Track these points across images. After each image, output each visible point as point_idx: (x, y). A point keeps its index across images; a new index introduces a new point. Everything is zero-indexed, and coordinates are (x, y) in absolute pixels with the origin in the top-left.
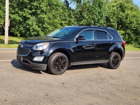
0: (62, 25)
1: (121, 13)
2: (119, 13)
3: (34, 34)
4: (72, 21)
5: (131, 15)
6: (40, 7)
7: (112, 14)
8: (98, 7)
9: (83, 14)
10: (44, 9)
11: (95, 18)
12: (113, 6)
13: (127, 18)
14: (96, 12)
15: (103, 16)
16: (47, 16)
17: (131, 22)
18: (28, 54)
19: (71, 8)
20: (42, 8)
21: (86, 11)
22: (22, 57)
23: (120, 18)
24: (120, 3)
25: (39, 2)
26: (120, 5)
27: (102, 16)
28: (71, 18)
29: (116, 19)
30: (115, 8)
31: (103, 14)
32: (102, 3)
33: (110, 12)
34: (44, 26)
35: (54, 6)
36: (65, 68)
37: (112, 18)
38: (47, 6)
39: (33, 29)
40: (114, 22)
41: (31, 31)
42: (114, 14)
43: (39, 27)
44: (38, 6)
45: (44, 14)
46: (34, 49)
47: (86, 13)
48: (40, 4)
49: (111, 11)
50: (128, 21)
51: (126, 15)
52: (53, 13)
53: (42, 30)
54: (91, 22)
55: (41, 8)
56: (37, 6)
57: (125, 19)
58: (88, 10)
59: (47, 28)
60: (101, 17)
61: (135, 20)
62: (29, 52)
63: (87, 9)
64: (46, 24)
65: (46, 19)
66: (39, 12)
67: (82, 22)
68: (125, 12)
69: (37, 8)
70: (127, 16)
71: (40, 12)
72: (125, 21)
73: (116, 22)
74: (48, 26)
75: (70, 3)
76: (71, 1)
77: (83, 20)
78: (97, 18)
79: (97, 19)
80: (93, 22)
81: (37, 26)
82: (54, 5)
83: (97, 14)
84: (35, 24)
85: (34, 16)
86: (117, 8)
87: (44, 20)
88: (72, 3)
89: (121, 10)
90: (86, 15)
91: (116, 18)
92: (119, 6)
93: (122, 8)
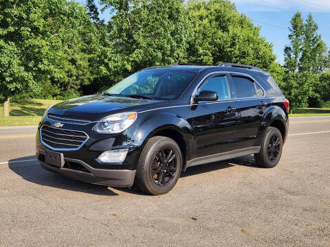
0: (76, 65)
1: (220, 33)
2: (215, 33)
3: (16, 88)
4: (108, 54)
5: (241, 37)
6: (28, 19)
7: (200, 35)
8: (169, 18)
9: (136, 37)
10: (40, 24)
11: (166, 46)
12: (201, 18)
13: (233, 45)
14: (166, 31)
15: (181, 40)
16: (48, 43)
17: (244, 53)
18: (80, 146)
19: (103, 21)
20: (34, 21)
21: (140, 29)
22: (62, 155)
23: (220, 45)
24: (216, 11)
25: (25, 7)
26: (216, 14)
27: (179, 41)
28: (105, 46)
29: (209, 47)
30: (205, 21)
31: (183, 36)
32: (177, 9)
33: (196, 32)
34: (40, 66)
35: (66, 18)
36: (176, 175)
37: (201, 45)
38: (45, 18)
39: (11, 76)
40: (206, 55)
41: (8, 79)
42: (204, 34)
43: (27, 69)
44: (25, 16)
45: (38, 38)
46: (99, 131)
47: (141, 33)
48: (28, 12)
49: (197, 28)
50: (237, 52)
51: (232, 37)
52: (61, 35)
53: (35, 78)
54: (154, 54)
55: (31, 22)
56: (21, 18)
57: (231, 47)
58: (145, 26)
59: (48, 72)
60: (177, 42)
61: (252, 49)
62: (84, 139)
63: (143, 23)
64: (46, 62)
65: (45, 50)
66: (26, 31)
67: (134, 55)
68: (228, 31)
69: (20, 22)
70: (234, 39)
71: (30, 32)
72: (231, 52)
73: (210, 54)
74: (52, 67)
75: (102, 10)
76: (104, 6)
77: (134, 50)
78: (169, 46)
79: (169, 49)
80: (160, 54)
81: (23, 68)
82: (64, 14)
83: (169, 35)
84: (16, 61)
85: (13, 43)
86: (210, 22)
87: (39, 52)
88: (106, 10)
89: (220, 25)
90: (141, 40)
91: (210, 44)
92: (214, 17)
93: (221, 22)
